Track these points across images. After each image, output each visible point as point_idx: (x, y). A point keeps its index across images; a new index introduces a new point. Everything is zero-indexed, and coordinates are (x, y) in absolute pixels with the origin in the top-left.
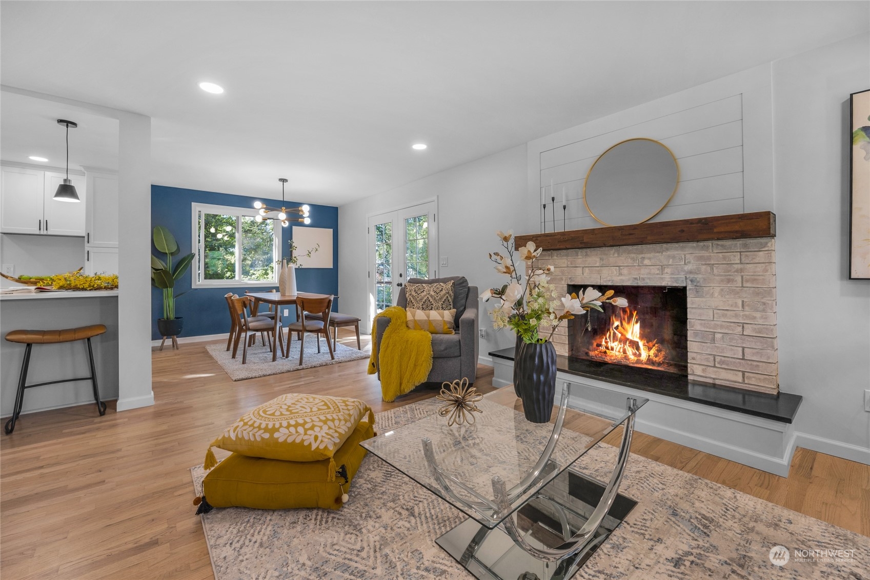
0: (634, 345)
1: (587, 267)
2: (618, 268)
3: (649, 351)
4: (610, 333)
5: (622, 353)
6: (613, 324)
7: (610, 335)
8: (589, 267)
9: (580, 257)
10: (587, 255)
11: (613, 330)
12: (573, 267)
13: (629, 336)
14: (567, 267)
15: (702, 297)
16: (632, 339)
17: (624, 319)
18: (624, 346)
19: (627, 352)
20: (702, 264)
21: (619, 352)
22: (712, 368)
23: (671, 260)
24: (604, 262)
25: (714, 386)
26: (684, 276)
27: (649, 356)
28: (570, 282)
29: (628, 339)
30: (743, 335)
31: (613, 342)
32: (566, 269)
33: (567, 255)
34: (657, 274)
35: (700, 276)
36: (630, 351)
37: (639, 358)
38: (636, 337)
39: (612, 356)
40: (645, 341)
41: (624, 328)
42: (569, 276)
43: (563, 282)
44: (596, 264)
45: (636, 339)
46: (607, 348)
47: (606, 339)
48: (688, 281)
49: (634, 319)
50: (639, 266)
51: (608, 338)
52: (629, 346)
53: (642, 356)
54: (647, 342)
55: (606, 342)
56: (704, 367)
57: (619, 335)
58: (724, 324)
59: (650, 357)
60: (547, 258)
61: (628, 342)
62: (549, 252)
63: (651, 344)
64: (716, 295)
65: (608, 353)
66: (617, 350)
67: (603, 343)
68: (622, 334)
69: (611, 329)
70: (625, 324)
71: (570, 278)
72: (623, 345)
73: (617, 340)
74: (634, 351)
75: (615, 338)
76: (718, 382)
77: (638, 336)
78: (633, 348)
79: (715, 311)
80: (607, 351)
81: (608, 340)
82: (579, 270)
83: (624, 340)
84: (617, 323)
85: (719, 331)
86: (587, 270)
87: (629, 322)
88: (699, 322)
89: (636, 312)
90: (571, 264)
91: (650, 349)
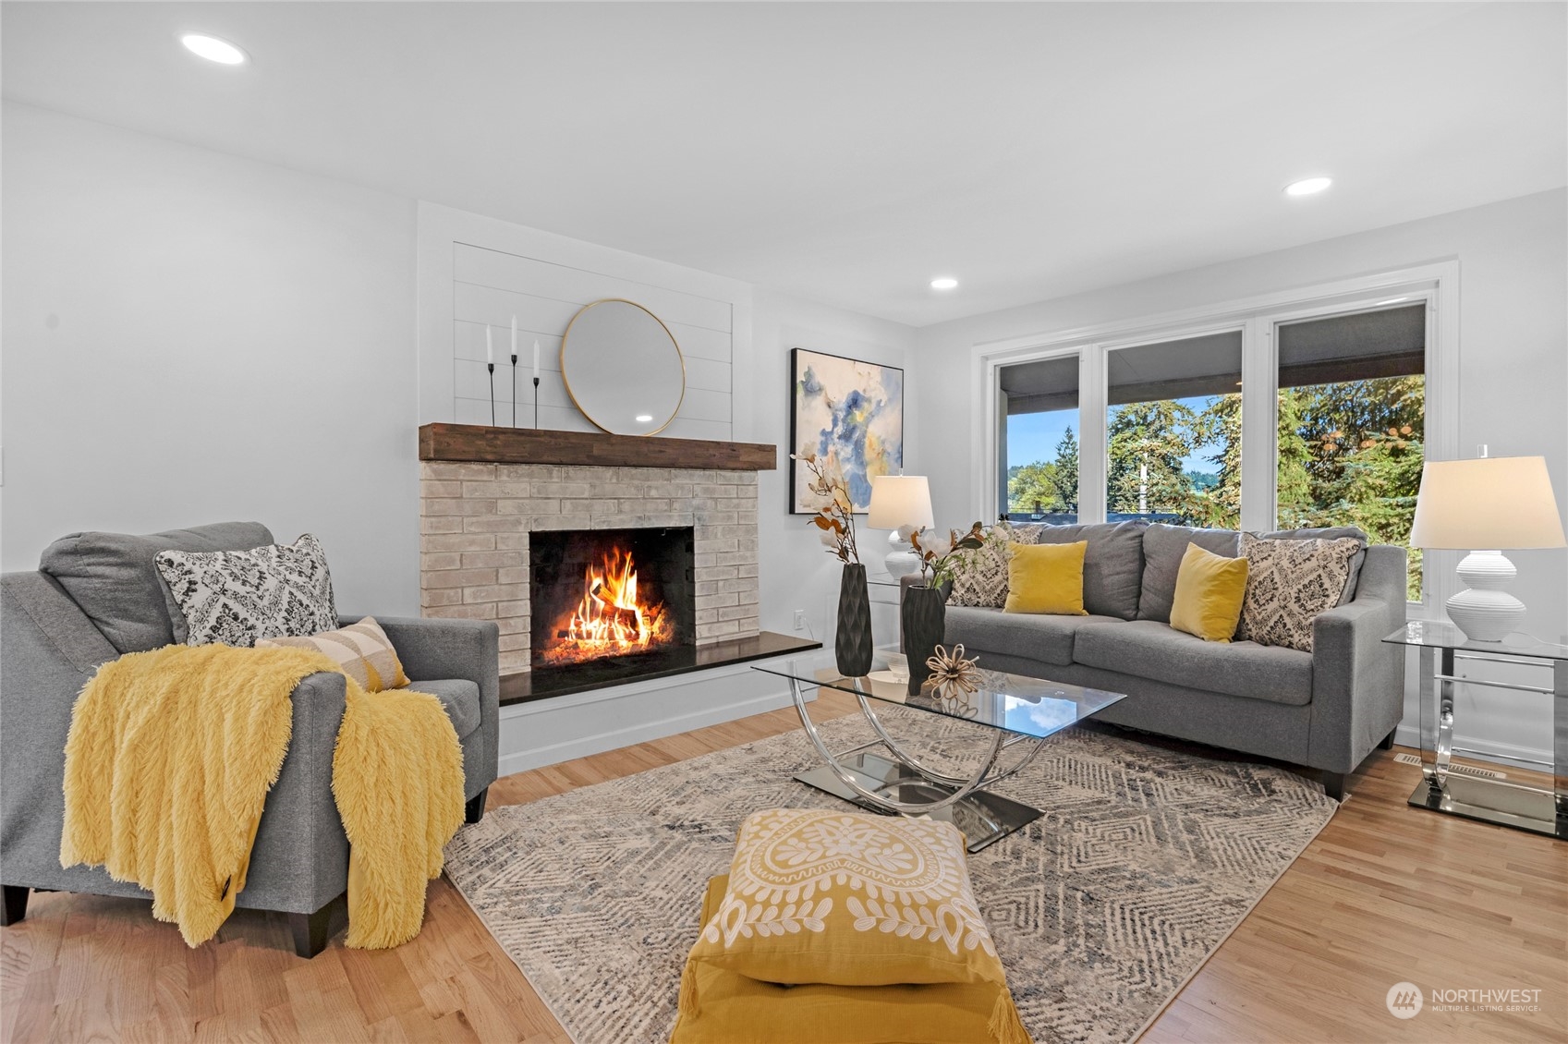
0: (629, 619)
1: (567, 499)
2: (616, 501)
3: (652, 624)
4: (585, 603)
5: (607, 640)
6: (590, 583)
7: (584, 608)
8: (571, 499)
9: (556, 480)
10: (568, 477)
11: (590, 596)
12: (541, 498)
13: (619, 603)
14: (531, 497)
15: (707, 538)
16: (624, 607)
17: (610, 571)
18: (610, 625)
19: (616, 636)
20: (708, 498)
21: (602, 638)
22: (716, 625)
23: (680, 492)
24: (596, 491)
25: (718, 645)
26: (691, 514)
27: (652, 633)
28: (536, 526)
29: (617, 609)
30: (739, 578)
31: (591, 621)
32: (527, 501)
33: (531, 476)
34: (666, 511)
35: (706, 513)
36: (621, 631)
37: (636, 642)
38: (631, 601)
39: (589, 650)
40: (646, 607)
41: (609, 590)
42: (535, 517)
43: (521, 528)
44: (583, 494)
45: (632, 606)
46: (579, 636)
47: (578, 617)
48: (696, 519)
49: (628, 568)
50: (644, 498)
51: (580, 616)
52: (619, 622)
53: (641, 636)
54: (649, 609)
55: (578, 625)
56: (709, 625)
57: (601, 605)
58: (725, 568)
59: (654, 635)
60: (485, 478)
61: (617, 616)
62: (491, 467)
63: (655, 610)
64: (719, 534)
65: (581, 646)
66: (598, 637)
67: (572, 627)
68: (606, 601)
69: (586, 596)
70: (611, 579)
71: (536, 520)
72: (607, 622)
73: (597, 615)
74: (627, 631)
75: (594, 613)
76: (721, 639)
77: (634, 599)
78: (626, 625)
79: (719, 555)
80: (580, 642)
81: (582, 619)
82: (554, 505)
83: (610, 613)
84: (597, 581)
85: (721, 578)
86: (568, 504)
87: (618, 576)
88: (705, 570)
89: (630, 554)
90: (539, 493)
91: (653, 620)
